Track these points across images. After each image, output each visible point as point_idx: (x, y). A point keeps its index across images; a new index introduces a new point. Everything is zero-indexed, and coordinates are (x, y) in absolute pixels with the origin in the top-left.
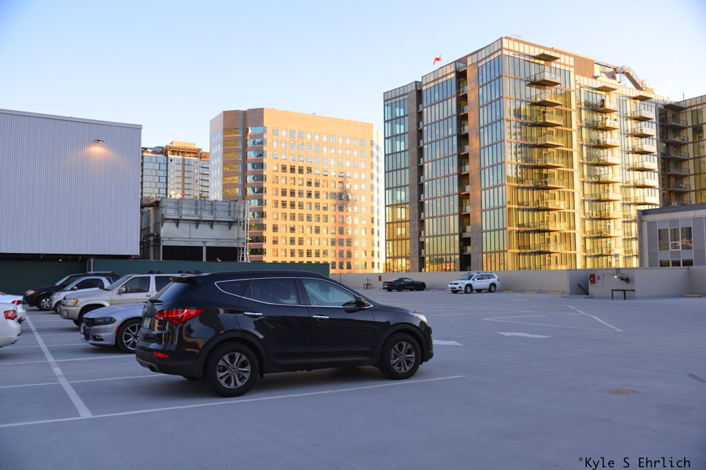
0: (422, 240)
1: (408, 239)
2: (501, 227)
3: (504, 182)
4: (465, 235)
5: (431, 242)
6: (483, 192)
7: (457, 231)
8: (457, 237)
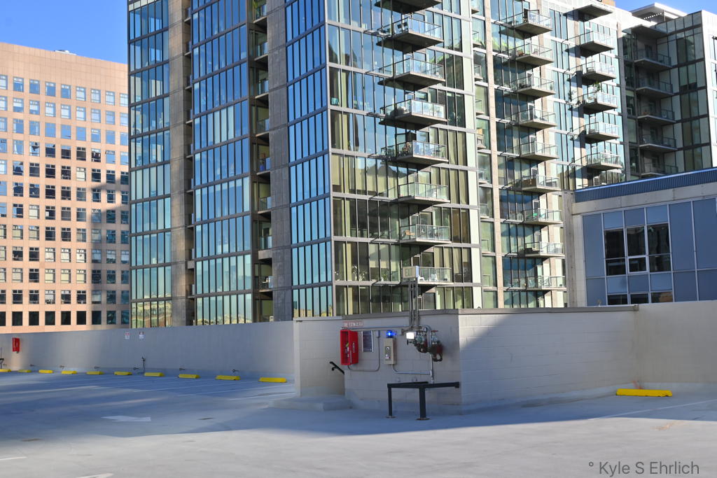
0: (191, 265)
1: (169, 264)
2: (322, 236)
3: (326, 148)
4: (262, 254)
5: (206, 269)
6: (293, 169)
7: (248, 247)
8: (248, 258)
